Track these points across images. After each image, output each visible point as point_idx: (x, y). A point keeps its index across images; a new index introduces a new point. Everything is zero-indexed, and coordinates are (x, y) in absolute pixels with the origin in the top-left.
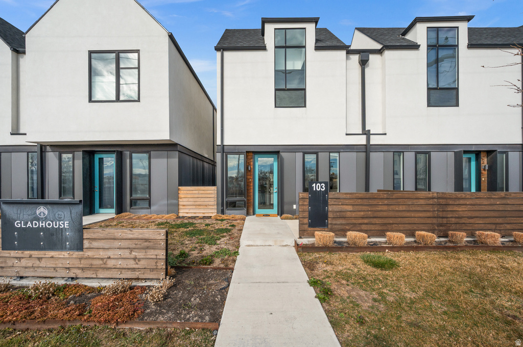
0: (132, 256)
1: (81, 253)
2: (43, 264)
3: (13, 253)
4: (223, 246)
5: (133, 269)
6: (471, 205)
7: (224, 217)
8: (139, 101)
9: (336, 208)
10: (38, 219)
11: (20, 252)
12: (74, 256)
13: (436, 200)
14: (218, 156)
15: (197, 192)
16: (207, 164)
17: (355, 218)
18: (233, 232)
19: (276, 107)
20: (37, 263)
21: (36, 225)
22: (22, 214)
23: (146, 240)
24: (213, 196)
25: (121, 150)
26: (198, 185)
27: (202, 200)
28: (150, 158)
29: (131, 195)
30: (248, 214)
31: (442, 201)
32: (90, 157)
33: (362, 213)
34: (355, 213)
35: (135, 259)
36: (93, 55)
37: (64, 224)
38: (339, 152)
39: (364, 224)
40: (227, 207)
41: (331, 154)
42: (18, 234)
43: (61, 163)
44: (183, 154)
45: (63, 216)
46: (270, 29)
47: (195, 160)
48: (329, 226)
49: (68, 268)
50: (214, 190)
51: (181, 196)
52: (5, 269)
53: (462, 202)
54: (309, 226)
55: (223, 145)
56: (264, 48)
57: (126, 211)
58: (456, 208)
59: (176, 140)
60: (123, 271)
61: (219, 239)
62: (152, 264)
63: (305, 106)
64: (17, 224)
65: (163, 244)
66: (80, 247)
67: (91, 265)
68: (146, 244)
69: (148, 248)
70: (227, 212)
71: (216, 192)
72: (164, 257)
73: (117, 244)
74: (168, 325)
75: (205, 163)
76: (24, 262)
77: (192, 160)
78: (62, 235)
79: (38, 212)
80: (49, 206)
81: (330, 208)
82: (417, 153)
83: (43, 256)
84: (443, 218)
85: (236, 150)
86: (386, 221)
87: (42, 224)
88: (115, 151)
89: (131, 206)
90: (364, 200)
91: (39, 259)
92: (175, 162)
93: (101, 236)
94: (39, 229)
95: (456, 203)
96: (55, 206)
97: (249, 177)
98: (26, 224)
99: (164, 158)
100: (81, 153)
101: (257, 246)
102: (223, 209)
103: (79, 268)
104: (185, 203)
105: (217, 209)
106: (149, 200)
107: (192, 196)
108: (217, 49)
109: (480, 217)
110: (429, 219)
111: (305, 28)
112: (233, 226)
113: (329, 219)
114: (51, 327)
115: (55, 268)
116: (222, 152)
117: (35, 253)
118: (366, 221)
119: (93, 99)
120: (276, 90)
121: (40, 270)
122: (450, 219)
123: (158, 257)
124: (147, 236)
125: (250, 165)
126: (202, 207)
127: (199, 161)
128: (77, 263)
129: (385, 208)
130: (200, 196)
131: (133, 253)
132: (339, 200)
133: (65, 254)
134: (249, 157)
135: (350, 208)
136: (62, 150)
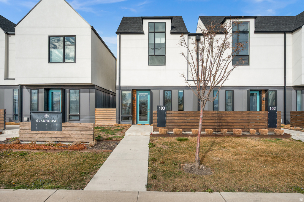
0: (81, 133)
1: (61, 132)
2: (47, 136)
3: (35, 132)
4: (117, 135)
5: (81, 138)
6: (233, 117)
7: (120, 125)
8: (75, 63)
9: (170, 118)
10: (45, 119)
11: (38, 131)
12: (58, 133)
13: (217, 115)
14: (118, 92)
15: (105, 111)
16: (112, 95)
17: (179, 123)
18: (123, 131)
19: (149, 65)
20: (44, 136)
21: (44, 121)
22: (39, 117)
23: (86, 127)
24: (114, 114)
25: (64, 88)
26: (106, 108)
27: (108, 115)
28: (80, 92)
29: (69, 113)
30: (133, 124)
31: (220, 115)
32: (47, 92)
33: (182, 120)
34: (179, 120)
35: (82, 134)
36: (51, 38)
37: (55, 121)
38: (183, 90)
39: (183, 125)
40: (122, 120)
41: (179, 91)
42: (37, 125)
43: (31, 95)
44: (98, 91)
45: (54, 118)
46: (146, 22)
47: (104, 93)
48: (167, 126)
49: (56, 138)
50: (115, 110)
51: (96, 113)
52: (32, 138)
53: (229, 115)
54: (157, 126)
55: (120, 86)
56: (143, 33)
57: (67, 122)
58: (226, 119)
59: (94, 83)
60: (77, 139)
61: (116, 133)
62: (88, 136)
63: (165, 65)
64: (37, 121)
65: (93, 128)
66: (61, 130)
67: (65, 136)
68: (86, 129)
69: (87, 130)
70: (122, 122)
71: (116, 111)
72: (93, 134)
73: (75, 128)
74: (96, 151)
75: (110, 95)
76: (39, 135)
77: (102, 93)
78: (54, 125)
79: (45, 116)
80: (49, 114)
81: (167, 118)
82: (226, 91)
83: (47, 133)
84: (220, 123)
85: (127, 88)
86: (193, 124)
87: (47, 121)
88: (61, 89)
89: (69, 118)
90: (183, 114)
91: (45, 134)
92: (93, 95)
93: (69, 125)
94: (45, 123)
95: (226, 116)
96: (52, 114)
97: (134, 103)
98: (40, 120)
99: (88, 93)
100: (43, 90)
101: (133, 135)
102: (120, 121)
103: (60, 138)
104: (99, 118)
105: (117, 121)
106: (79, 116)
107: (103, 113)
108: (117, 33)
109: (237, 123)
110: (214, 123)
111: (165, 22)
112: (124, 128)
113: (167, 123)
114: (58, 151)
115: (51, 138)
116: (119, 90)
117: (44, 132)
118: (184, 124)
119: (50, 62)
120: (149, 56)
121: (46, 138)
122: (223, 124)
123: (91, 134)
124: (86, 126)
125: (135, 97)
126: (108, 120)
127: (106, 94)
128: (60, 136)
129: (193, 118)
130: (107, 113)
131: (81, 132)
132: (171, 114)
133: (55, 132)
134: (134, 92)
135: (176, 118)
136: (32, 88)
